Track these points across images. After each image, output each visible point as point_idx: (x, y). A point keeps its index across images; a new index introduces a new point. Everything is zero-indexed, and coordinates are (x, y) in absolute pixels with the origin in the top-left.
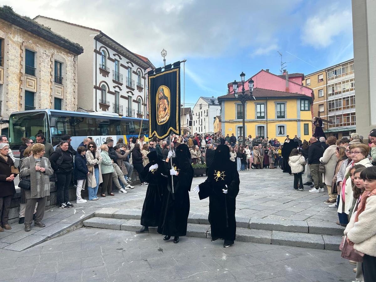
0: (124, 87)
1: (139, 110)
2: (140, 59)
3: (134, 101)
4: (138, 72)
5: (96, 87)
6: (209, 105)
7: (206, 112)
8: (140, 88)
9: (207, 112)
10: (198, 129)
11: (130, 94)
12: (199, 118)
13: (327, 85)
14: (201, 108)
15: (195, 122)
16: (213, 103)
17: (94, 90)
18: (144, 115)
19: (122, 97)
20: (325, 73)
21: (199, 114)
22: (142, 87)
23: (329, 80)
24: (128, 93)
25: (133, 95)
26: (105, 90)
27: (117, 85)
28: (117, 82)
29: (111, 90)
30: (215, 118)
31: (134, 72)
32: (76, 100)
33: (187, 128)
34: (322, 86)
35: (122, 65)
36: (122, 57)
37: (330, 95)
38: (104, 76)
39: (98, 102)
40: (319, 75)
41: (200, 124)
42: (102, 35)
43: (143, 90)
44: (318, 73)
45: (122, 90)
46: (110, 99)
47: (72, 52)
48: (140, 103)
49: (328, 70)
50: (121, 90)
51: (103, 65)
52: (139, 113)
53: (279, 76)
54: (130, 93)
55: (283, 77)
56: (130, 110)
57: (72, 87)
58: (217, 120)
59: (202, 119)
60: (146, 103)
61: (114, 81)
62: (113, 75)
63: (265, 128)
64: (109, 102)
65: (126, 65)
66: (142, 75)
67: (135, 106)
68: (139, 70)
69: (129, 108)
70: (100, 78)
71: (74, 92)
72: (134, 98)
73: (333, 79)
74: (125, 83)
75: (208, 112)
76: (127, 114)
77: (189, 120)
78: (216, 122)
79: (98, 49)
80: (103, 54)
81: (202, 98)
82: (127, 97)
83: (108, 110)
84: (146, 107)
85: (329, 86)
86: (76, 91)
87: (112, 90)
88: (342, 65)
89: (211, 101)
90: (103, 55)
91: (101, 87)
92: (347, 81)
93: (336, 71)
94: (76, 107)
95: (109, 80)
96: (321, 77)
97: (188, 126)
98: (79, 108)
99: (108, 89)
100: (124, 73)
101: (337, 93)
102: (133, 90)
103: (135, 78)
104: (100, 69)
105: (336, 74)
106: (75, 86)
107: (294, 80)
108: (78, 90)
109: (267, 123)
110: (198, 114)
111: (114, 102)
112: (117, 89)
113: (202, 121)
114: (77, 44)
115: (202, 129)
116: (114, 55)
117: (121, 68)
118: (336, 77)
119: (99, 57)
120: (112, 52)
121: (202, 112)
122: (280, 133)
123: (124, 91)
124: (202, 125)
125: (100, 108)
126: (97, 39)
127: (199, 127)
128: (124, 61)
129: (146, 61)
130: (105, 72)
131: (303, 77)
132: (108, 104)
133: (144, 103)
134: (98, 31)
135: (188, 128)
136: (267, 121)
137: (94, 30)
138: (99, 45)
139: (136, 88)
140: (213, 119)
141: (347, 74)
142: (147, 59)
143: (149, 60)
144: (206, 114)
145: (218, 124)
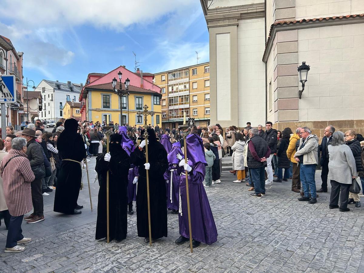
6: (55, 89)
7: (50, 96)
8: (2, 70)
9: (52, 97)
13: (168, 84)
14: (44, 92)
16: (58, 87)
20: (166, 75)
22: (4, 69)
23: (170, 80)
34: (164, 85)
37: (170, 93)
40: (162, 76)
43: (6, 72)
44: (162, 74)
49: (169, 73)
53: (135, 73)
55: (138, 75)
58: (68, 106)
63: (127, 117)
66: (4, 56)
68: (1, 51)
73: (172, 80)
75: (53, 97)
78: (66, 108)
81: (45, 81)
85: (170, 86)
88: (179, 70)
89: (56, 86)
92: (182, 84)
93: (174, 74)
96: (164, 78)
101: (175, 92)
105: (174, 77)
107: (147, 78)
109: (128, 113)
113: (45, 105)
115: (45, 114)
118: (175, 79)
121: (45, 96)
122: (139, 122)
124: (45, 110)
127: (42, 112)
129: (8, 42)
131: (153, 77)
136: (128, 111)
141: (182, 78)
144: (50, 98)
145: (69, 110)
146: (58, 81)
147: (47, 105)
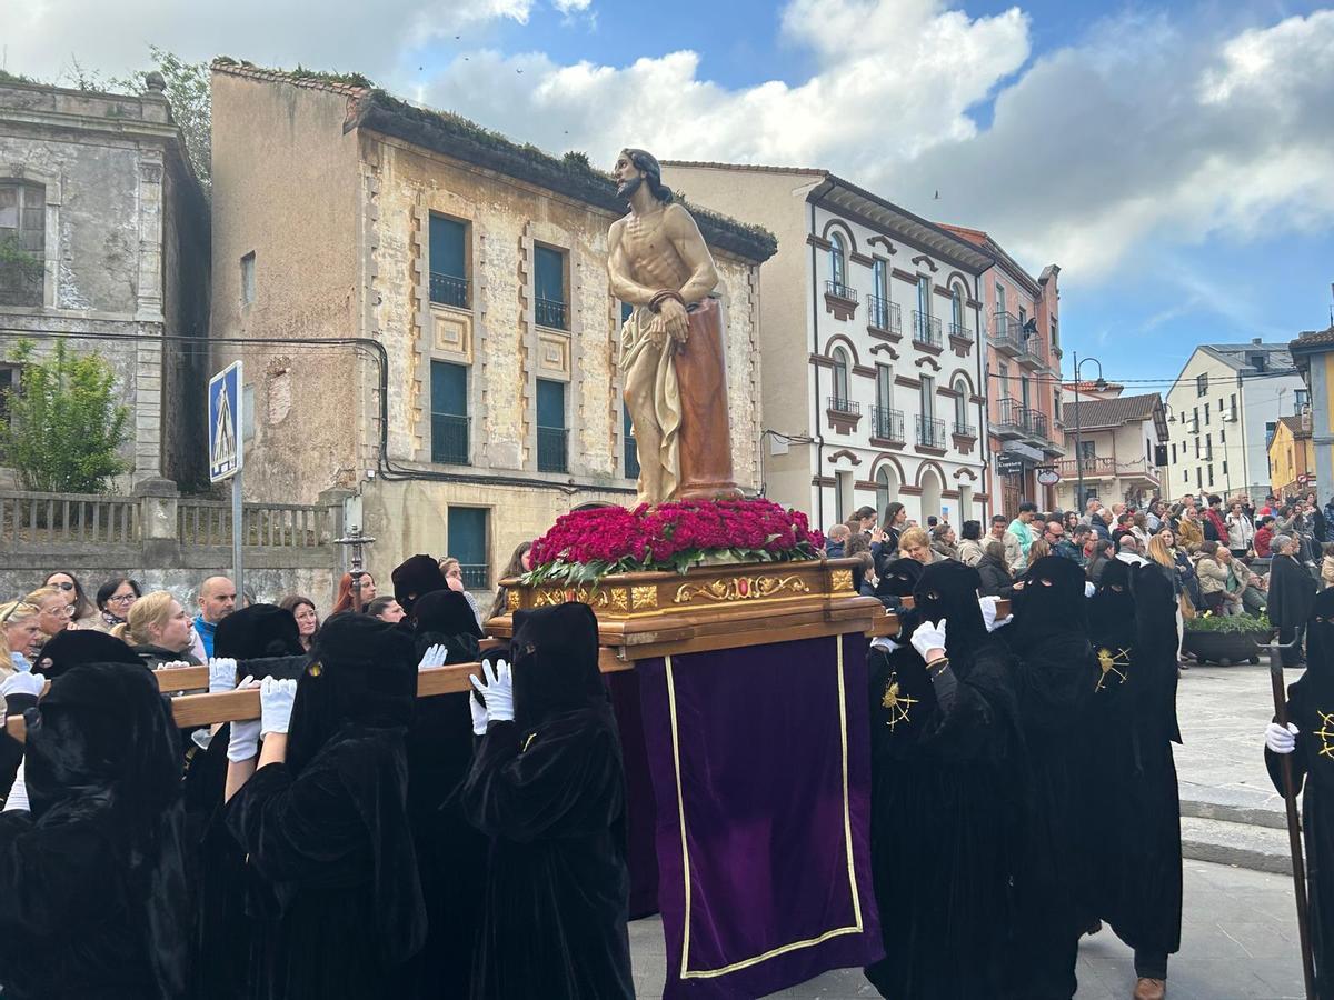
0: (904, 348)
1: (961, 422)
2: (959, 240)
3: (942, 391)
4: (952, 289)
5: (817, 360)
6: (1242, 375)
7: (1228, 403)
8: (961, 344)
9: (1234, 406)
10: (1193, 476)
11: (927, 369)
12: (1196, 431)
14: (1202, 391)
15: (1179, 449)
16: (1258, 363)
17: (811, 367)
18: (978, 436)
19: (901, 381)
21: (1193, 417)
22: (968, 337)
24: (920, 365)
25: (936, 368)
26: (844, 366)
27: (884, 342)
28: (884, 332)
29: (862, 363)
30: (1272, 427)
31: (939, 290)
32: (759, 406)
33: (1149, 476)
35: (898, 274)
36: (895, 244)
38: (840, 317)
39: (824, 406)
41: (1203, 453)
42: (831, 185)
43: (973, 348)
45: (898, 357)
46: (862, 393)
47: (744, 258)
48: (962, 395)
50: (894, 357)
51: (835, 284)
52: (961, 430)
54: (926, 364)
56: (927, 424)
57: (745, 366)
58: (1286, 435)
59: (1208, 436)
60: (983, 395)
61: (872, 331)
62: (870, 310)
64: (858, 404)
65: (912, 270)
66: (966, 295)
67: (944, 408)
68: (956, 279)
69: (923, 416)
70: (830, 325)
71: (753, 382)
72: (942, 380)
74: (908, 332)
75: (1238, 405)
76: (920, 437)
77: (1155, 442)
78: (1279, 442)
79: (819, 234)
80: (835, 245)
81: (1207, 349)
82: (918, 379)
83: (855, 430)
84: (983, 408)
86: (758, 378)
87: (868, 361)
89: (1250, 361)
90: (834, 251)
91: (830, 356)
94: (759, 429)
95: (857, 328)
97: (1150, 468)
98: (769, 431)
99: (853, 361)
100: (904, 296)
102: (938, 351)
103: (942, 308)
104: (827, 296)
106: (752, 362)
108: (763, 377)
110: (1190, 416)
111: (874, 402)
112: (884, 357)
113: (1209, 442)
114: (758, 227)
115: (1211, 476)
116: (871, 242)
117: (895, 283)
119: (824, 257)
120: (862, 234)
121: (1207, 406)
123: (907, 362)
124: (1209, 458)
125: (831, 427)
126: (815, 199)
127: (1199, 469)
128: (903, 258)
129: (978, 242)
130: (842, 305)
132: (854, 411)
133: (977, 393)
134: (817, 173)
135: (1153, 474)
137: (808, 172)
138: (823, 217)
139: (946, 344)
140: (1264, 433)
142: (984, 236)
143: (990, 240)
144: (1228, 412)
145: (1289, 452)
146: (1258, 341)
147: (1216, 440)
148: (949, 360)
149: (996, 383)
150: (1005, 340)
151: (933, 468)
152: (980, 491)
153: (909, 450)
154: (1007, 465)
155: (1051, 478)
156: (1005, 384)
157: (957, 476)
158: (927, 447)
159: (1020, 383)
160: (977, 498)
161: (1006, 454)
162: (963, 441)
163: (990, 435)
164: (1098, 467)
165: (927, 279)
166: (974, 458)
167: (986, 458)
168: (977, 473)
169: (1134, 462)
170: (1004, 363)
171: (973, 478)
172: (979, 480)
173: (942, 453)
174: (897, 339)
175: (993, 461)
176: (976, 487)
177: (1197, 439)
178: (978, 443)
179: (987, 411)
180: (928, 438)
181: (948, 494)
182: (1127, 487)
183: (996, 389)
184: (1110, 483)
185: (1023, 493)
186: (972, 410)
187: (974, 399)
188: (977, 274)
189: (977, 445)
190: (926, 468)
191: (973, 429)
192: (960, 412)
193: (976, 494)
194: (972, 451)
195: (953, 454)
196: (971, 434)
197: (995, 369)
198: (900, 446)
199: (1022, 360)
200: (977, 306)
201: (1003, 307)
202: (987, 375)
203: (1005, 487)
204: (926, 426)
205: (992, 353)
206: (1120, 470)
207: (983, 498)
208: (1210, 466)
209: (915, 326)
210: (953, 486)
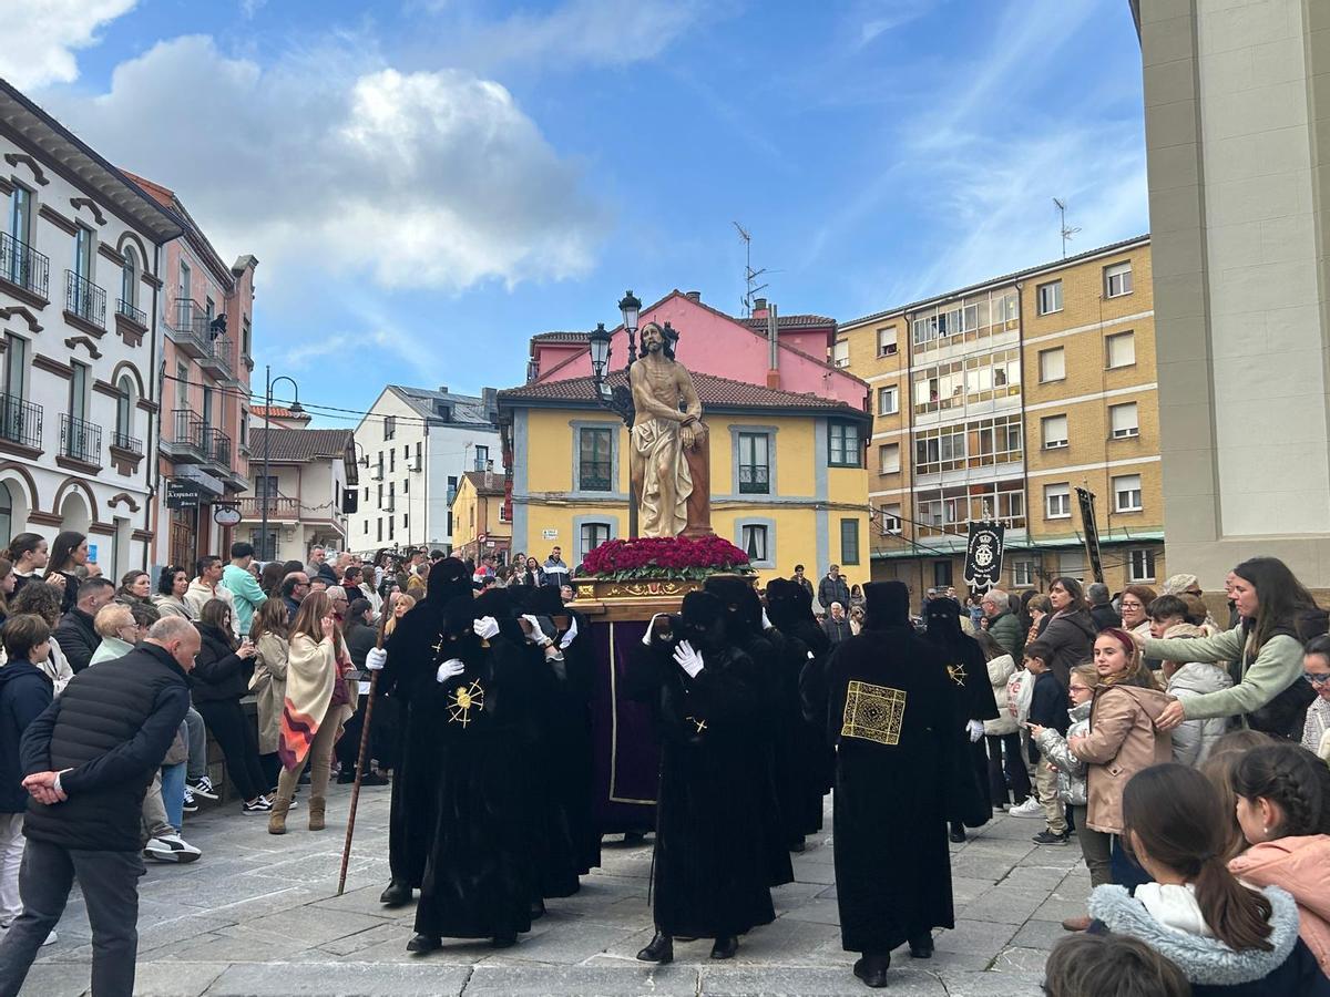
0: (51, 318)
1: (123, 432)
2: (141, 193)
3: (100, 387)
4: (123, 253)
6: (429, 422)
7: (413, 452)
8: (130, 328)
9: (419, 455)
10: (373, 527)
11: (82, 353)
12: (380, 478)
14: (389, 435)
16: (444, 413)
18: (145, 453)
19: (43, 363)
21: (378, 462)
22: (141, 321)
24: (73, 347)
25: (95, 355)
27: (22, 304)
28: (21, 289)
30: (452, 480)
31: (105, 250)
33: (335, 523)
35: (48, 213)
36: (47, 172)
41: (386, 503)
43: (147, 337)
45: (40, 329)
48: (127, 397)
50: (35, 328)
52: (123, 443)
54: (81, 347)
56: (76, 429)
58: (469, 492)
59: (392, 484)
60: (155, 400)
65: (70, 214)
66: (142, 267)
67: (102, 411)
68: (129, 241)
69: (71, 416)
72: (102, 371)
74: (58, 297)
75: (423, 454)
76: (65, 445)
77: (344, 484)
78: (464, 498)
81: (396, 390)
82: (68, 364)
84: (155, 417)
89: (436, 409)
97: (337, 514)
100: (55, 248)
102: (99, 333)
103: (108, 276)
110: (374, 460)
112: (18, 325)
113: (392, 491)
115: (392, 528)
116: (12, 161)
117: (42, 224)
121: (393, 451)
123: (53, 338)
124: (391, 509)
127: (380, 520)
128: (57, 194)
129: (164, 202)
131: (829, 331)
133: (147, 397)
135: (339, 521)
139: (110, 325)
140: (446, 486)
142: (171, 196)
143: (178, 203)
144: (413, 461)
145: (472, 509)
146: (445, 390)
147: (400, 488)
148: (113, 347)
149: (172, 387)
150: (188, 334)
151: (81, 491)
152: (142, 528)
153: (48, 461)
154: (180, 495)
155: (231, 517)
156: (183, 391)
157: (112, 504)
158: (74, 460)
159: (201, 392)
160: (138, 535)
161: (178, 481)
162: (125, 457)
163: (161, 454)
164: (280, 508)
165: (90, 231)
166: (137, 482)
167: (152, 483)
168: (140, 502)
169: (321, 507)
170: (183, 363)
171: (134, 509)
172: (142, 511)
173: (95, 470)
174: (41, 304)
175: (161, 489)
176: (137, 522)
177: (381, 486)
178: (143, 463)
179: (159, 422)
180: (76, 448)
181: (98, 528)
182: (311, 535)
183: (171, 397)
184: (292, 529)
185: (195, 534)
186: (140, 418)
187: (143, 404)
188: (159, 241)
189: (143, 464)
190: (70, 489)
191: (139, 443)
192: (122, 420)
193: (137, 531)
194: (136, 472)
195: (110, 474)
196: (136, 449)
197: (172, 370)
198: (35, 454)
199: (206, 365)
200: (156, 284)
201: (187, 292)
202: (162, 375)
203: (175, 525)
204: (75, 431)
205: (170, 348)
206: (306, 514)
207: (145, 536)
208: (392, 518)
209: (69, 292)
210: (106, 517)
